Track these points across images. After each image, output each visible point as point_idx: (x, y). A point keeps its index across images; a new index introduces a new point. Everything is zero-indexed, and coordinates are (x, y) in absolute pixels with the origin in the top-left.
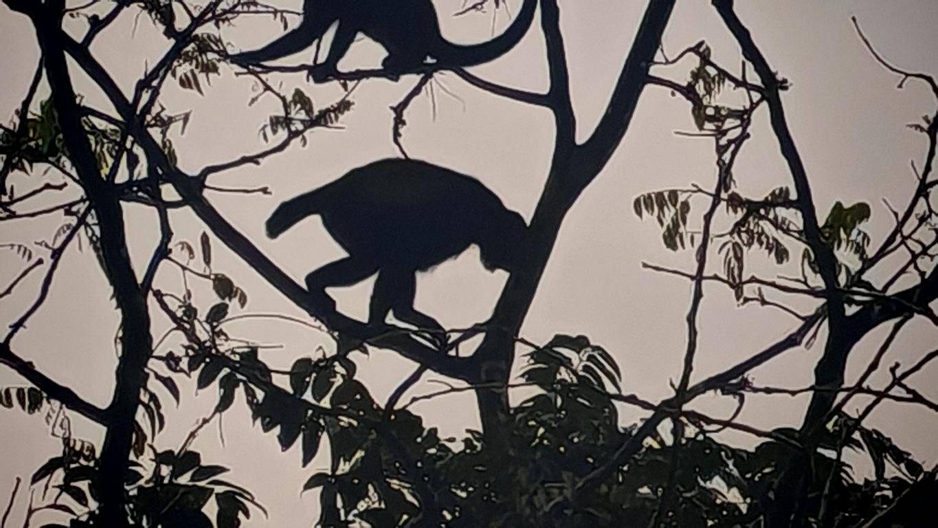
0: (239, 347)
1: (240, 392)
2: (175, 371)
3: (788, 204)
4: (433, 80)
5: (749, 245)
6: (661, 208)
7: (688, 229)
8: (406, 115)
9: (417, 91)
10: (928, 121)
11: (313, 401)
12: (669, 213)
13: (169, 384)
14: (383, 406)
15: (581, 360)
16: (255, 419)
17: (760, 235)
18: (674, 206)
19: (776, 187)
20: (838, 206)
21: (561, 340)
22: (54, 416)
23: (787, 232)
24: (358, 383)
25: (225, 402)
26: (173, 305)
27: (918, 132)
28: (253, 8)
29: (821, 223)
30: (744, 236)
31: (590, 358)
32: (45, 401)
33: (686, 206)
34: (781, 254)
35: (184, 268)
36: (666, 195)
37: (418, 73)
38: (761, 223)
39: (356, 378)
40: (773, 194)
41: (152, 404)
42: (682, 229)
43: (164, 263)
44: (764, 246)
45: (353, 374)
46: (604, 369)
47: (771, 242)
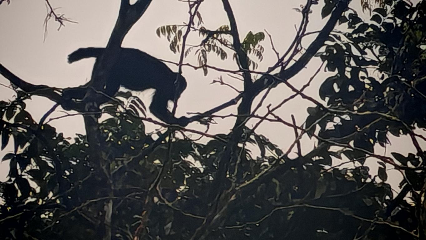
3: (227, 32)
5: (209, 50)
6: (169, 34)
10: (303, 8)
11: (7, 121)
12: (173, 36)
14: (38, 123)
15: (128, 102)
17: (214, 46)
18: (175, 32)
20: (250, 34)
23: (226, 45)
24: (27, 112)
29: (241, 41)
30: (207, 47)
31: (133, 102)
34: (223, 55)
36: (171, 27)
38: (215, 41)
39: (25, 110)
40: (221, 28)
42: (178, 43)
44: (216, 51)
45: (25, 108)
46: (138, 106)
47: (219, 49)
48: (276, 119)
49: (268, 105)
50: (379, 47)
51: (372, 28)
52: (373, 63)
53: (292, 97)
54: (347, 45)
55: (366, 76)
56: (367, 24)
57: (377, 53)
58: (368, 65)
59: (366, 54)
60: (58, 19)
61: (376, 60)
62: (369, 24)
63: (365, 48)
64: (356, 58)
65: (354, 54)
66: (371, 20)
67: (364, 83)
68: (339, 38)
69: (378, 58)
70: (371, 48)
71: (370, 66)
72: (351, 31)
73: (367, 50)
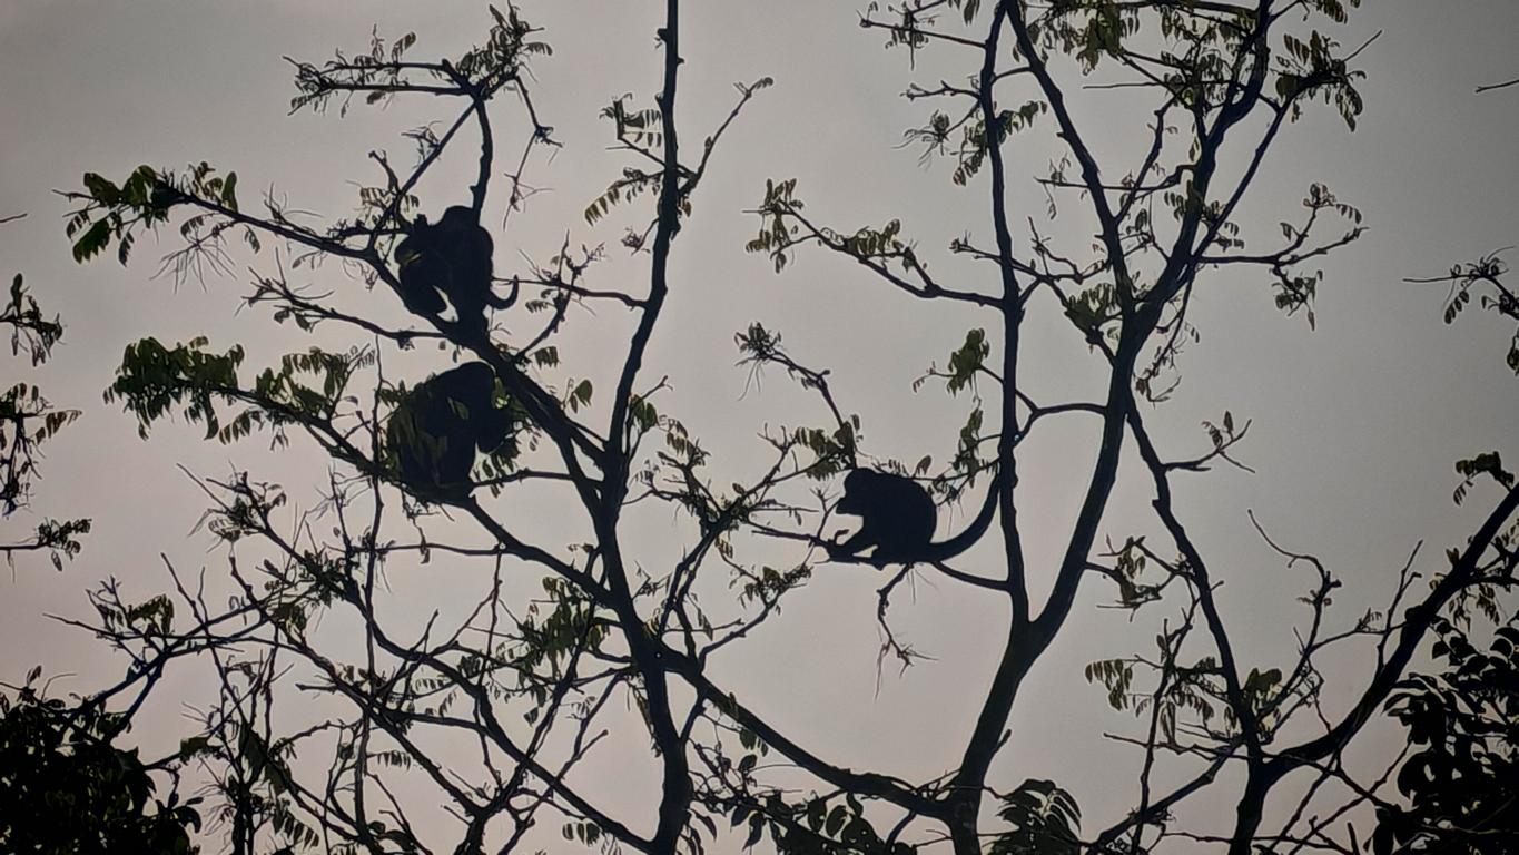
0: (766, 792)
1: (766, 829)
2: (712, 810)
3: (1214, 671)
4: (913, 570)
5: (1181, 704)
6: (1109, 676)
7: (1130, 690)
8: (889, 597)
9: (899, 578)
10: (1314, 595)
11: (829, 837)
12: (1115, 679)
13: (708, 822)
14: (885, 840)
15: (1049, 801)
16: (779, 851)
17: (1189, 696)
18: (1120, 673)
19: (1203, 657)
20: (1255, 671)
21: (1031, 784)
22: (608, 848)
23: (1213, 693)
24: (863, 820)
25: (754, 837)
26: (711, 756)
27: (1306, 604)
28: (772, 506)
29: (1242, 686)
30: (1177, 697)
31: (1057, 800)
32: (601, 835)
33: (1129, 674)
34: (1207, 712)
35: (716, 723)
36: (1113, 664)
37: (901, 564)
38: (1192, 686)
39: (863, 816)
40: (1201, 662)
41: (693, 839)
42: (1125, 692)
43: (699, 719)
44: (1193, 704)
45: (861, 813)
46: (1066, 809)
47: (1199, 701)
48: (1327, 844)
49: (1311, 818)
50: (1506, 699)
51: (1493, 664)
52: (1495, 727)
53: (1355, 803)
54: (1448, 694)
55: (1484, 752)
56: (1485, 657)
57: (1504, 711)
58: (1489, 731)
59: (1484, 711)
60: (902, 654)
61: (1501, 721)
62: (1488, 657)
63: (1480, 701)
64: (1464, 719)
65: (1462, 711)
66: (1492, 649)
67: (1480, 764)
68: (1433, 683)
69: (1504, 717)
70: (1492, 701)
71: (1492, 733)
72: (1455, 669)
73: (1485, 705)
